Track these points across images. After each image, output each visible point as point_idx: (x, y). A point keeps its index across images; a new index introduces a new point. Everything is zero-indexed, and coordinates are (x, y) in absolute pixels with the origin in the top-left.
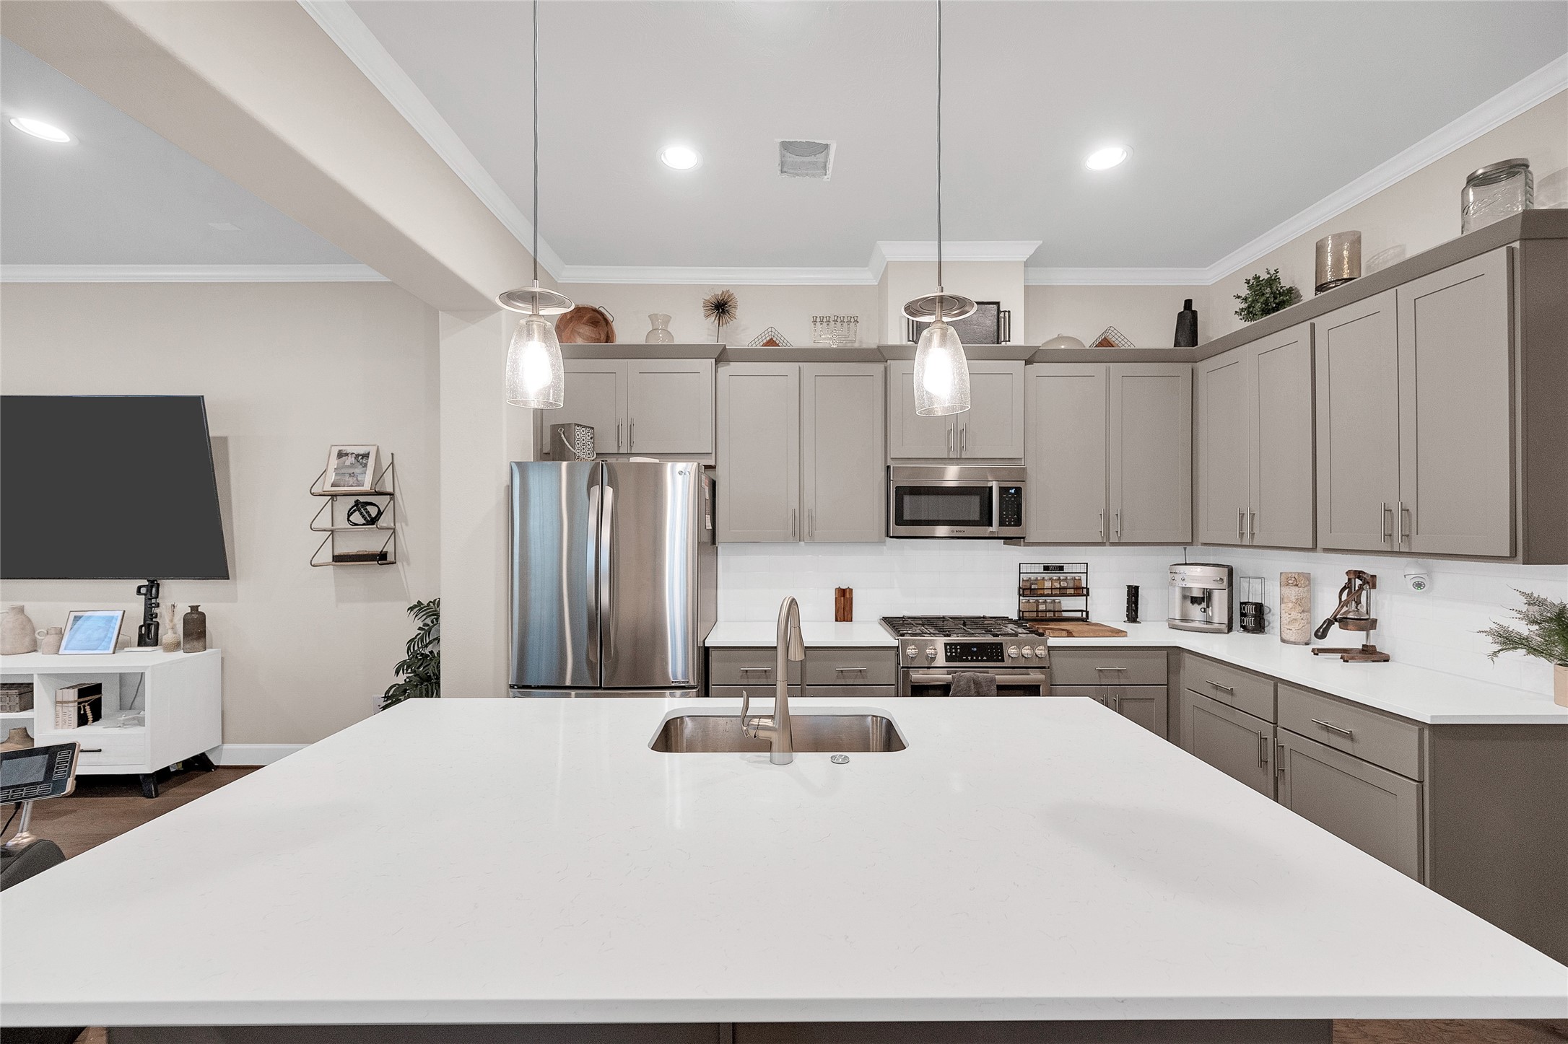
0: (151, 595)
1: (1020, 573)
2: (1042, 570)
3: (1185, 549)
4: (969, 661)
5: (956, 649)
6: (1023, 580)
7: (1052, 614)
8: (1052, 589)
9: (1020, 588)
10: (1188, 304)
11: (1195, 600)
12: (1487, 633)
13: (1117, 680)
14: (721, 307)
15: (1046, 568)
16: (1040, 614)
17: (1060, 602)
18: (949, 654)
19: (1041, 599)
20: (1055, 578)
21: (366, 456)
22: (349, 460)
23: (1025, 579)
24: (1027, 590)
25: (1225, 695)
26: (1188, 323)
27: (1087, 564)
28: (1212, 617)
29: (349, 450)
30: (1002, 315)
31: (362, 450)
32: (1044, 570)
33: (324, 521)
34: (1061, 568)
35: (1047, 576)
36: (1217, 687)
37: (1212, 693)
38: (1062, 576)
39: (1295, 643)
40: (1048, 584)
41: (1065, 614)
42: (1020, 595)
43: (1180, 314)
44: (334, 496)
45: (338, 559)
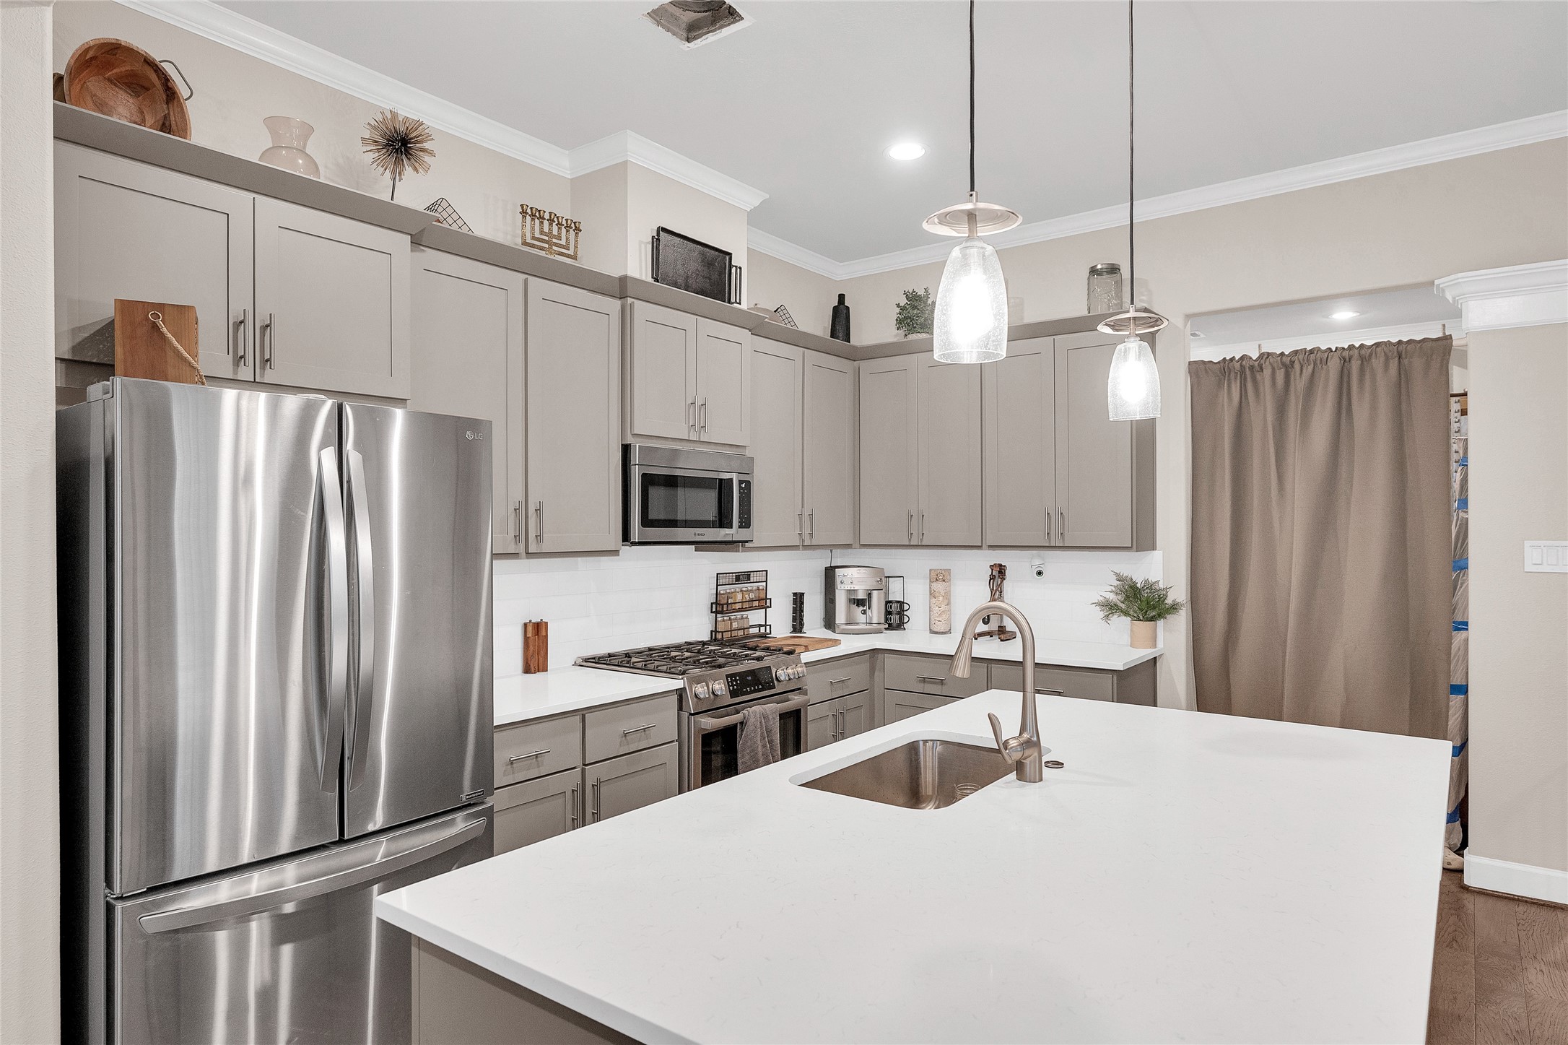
1: (717, 585)
2: (734, 581)
3: (831, 551)
4: (749, 693)
5: (736, 680)
6: (717, 594)
8: (742, 602)
9: (717, 604)
10: (842, 297)
11: (860, 603)
12: (1099, 604)
13: (841, 691)
14: (401, 150)
15: (737, 578)
16: (733, 633)
17: (747, 618)
18: (731, 688)
19: (733, 616)
20: (743, 589)
23: (722, 592)
24: (719, 607)
25: (935, 686)
26: (841, 318)
27: (768, 571)
28: (871, 619)
30: (733, 270)
32: (736, 580)
34: (749, 577)
35: (737, 587)
36: (924, 680)
37: (920, 687)
38: (750, 587)
39: (943, 633)
40: (739, 597)
41: (752, 631)
42: (712, 613)
43: (834, 307)
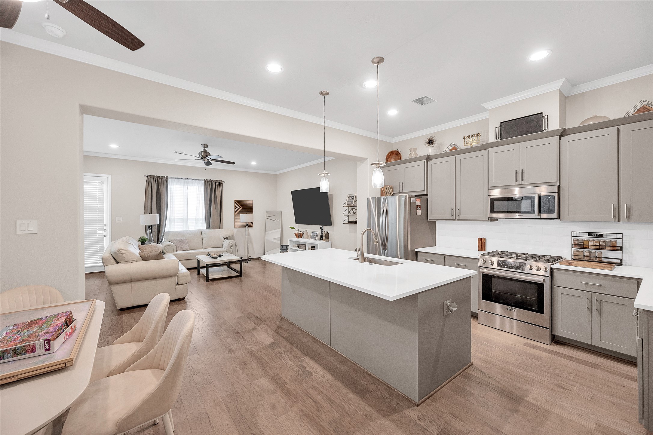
0: (322, 228)
1: (572, 236)
2: (587, 236)
6: (574, 240)
7: (594, 259)
8: (594, 245)
9: (572, 244)
14: (430, 142)
15: (590, 235)
16: (586, 258)
17: (601, 253)
18: (499, 264)
19: (587, 250)
20: (596, 240)
21: (354, 197)
22: (351, 198)
23: (575, 239)
24: (577, 245)
27: (622, 234)
29: (351, 195)
30: (544, 118)
31: (353, 195)
32: (588, 236)
33: (347, 213)
34: (601, 235)
35: (591, 239)
38: (602, 239)
40: (592, 243)
41: (603, 260)
42: (572, 248)
44: (348, 207)
45: (349, 222)
